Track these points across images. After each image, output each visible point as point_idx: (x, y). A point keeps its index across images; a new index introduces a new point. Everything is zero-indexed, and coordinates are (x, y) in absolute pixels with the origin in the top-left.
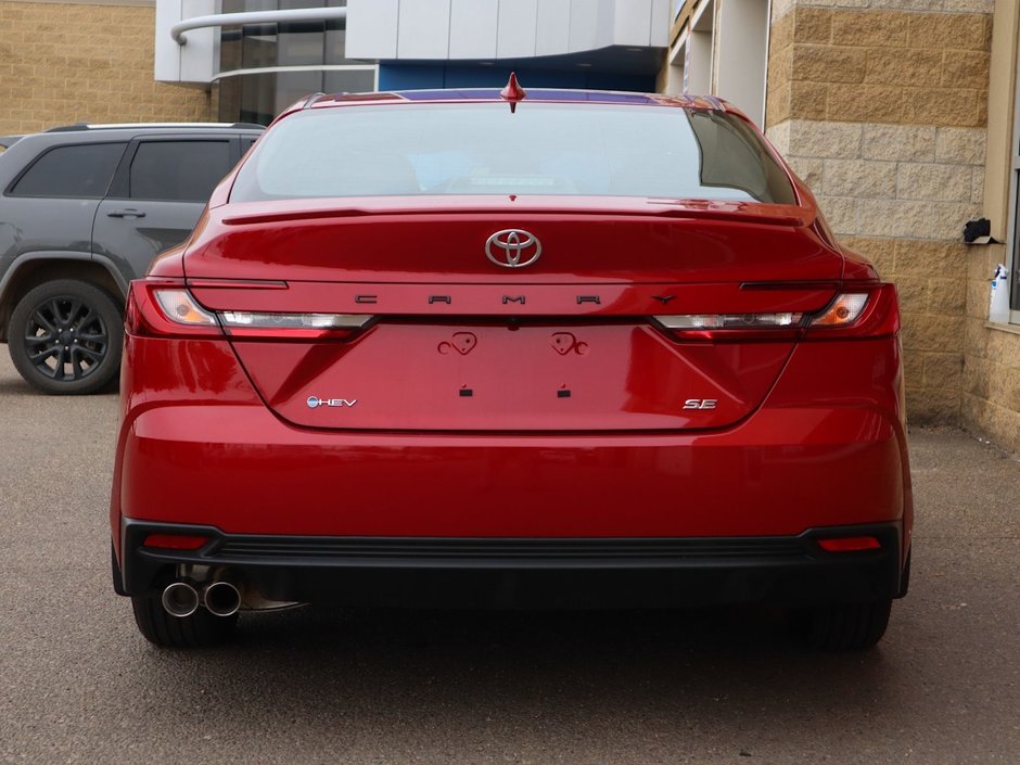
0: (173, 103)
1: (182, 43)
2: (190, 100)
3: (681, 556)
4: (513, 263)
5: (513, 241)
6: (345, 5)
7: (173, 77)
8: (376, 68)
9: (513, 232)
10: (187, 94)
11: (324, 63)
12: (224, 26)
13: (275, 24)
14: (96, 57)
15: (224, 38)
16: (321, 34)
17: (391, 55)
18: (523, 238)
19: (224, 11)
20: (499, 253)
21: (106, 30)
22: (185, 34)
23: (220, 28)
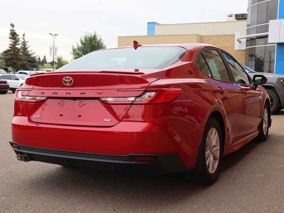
0: (240, 54)
1: (240, 42)
2: (243, 53)
3: (100, 158)
4: (68, 85)
5: (67, 79)
6: (268, 32)
7: (238, 49)
8: (276, 45)
9: (67, 77)
10: (243, 52)
11: (265, 44)
12: (247, 38)
13: (256, 37)
14: (225, 46)
15: (247, 41)
16: (265, 39)
17: (278, 42)
18: (69, 79)
19: (247, 35)
20: (65, 82)
21: (227, 41)
22: (239, 40)
23: (246, 38)
